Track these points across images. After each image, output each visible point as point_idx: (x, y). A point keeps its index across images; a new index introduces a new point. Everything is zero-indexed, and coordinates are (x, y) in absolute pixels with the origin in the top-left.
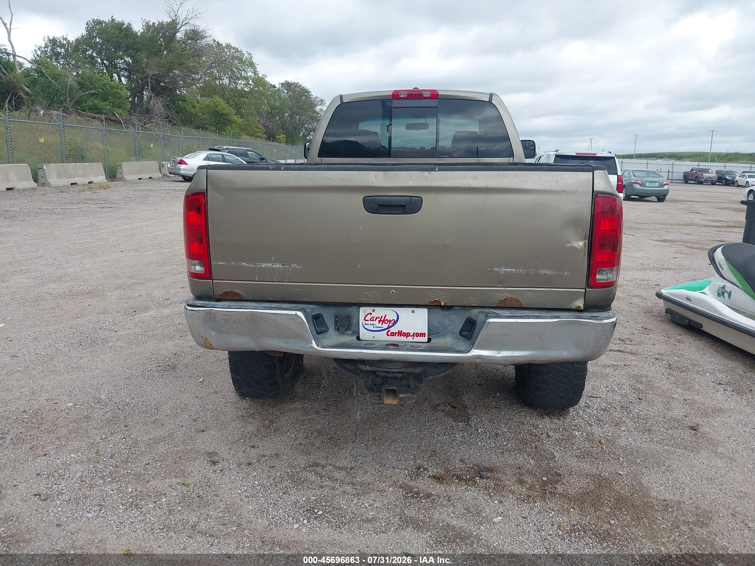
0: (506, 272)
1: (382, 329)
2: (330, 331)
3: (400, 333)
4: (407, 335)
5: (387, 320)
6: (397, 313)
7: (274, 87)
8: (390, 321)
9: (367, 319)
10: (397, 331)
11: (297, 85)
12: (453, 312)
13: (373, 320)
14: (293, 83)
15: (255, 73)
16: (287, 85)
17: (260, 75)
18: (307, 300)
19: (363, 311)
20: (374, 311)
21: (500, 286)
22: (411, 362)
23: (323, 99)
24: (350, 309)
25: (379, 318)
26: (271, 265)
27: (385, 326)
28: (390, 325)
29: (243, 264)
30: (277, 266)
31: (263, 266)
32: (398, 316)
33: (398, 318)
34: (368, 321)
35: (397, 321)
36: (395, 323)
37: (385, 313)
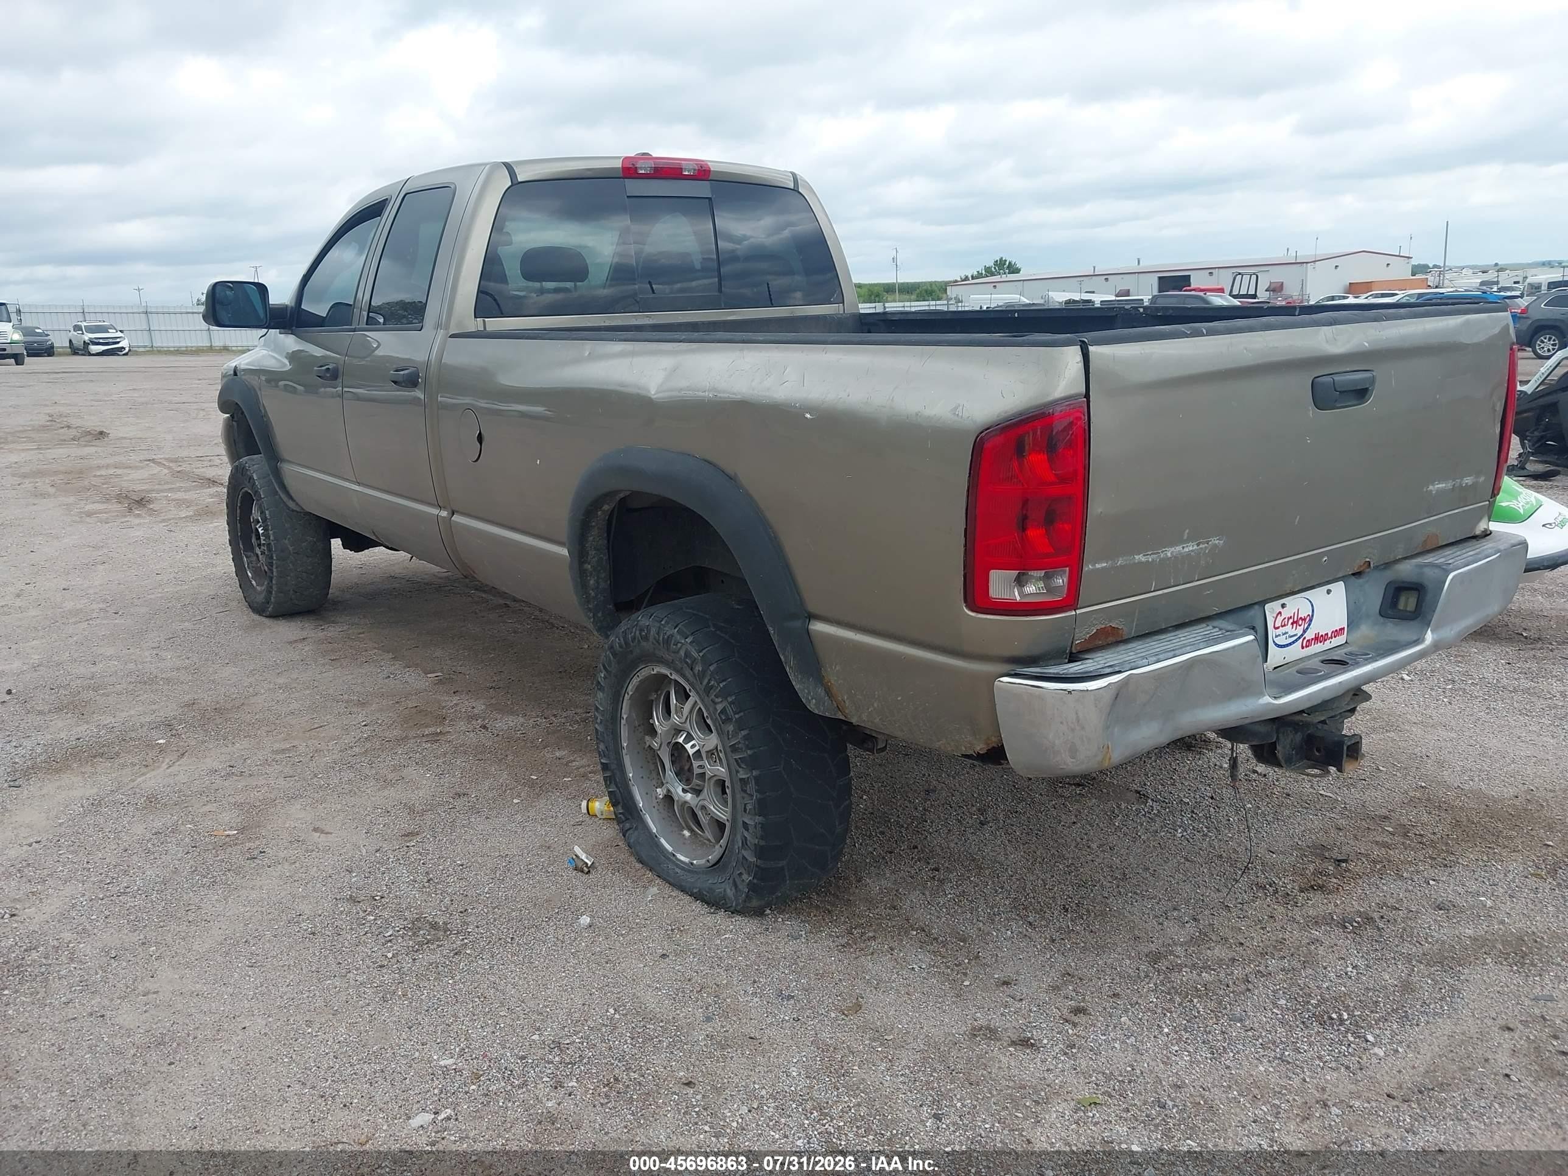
0: (1437, 490)
1: (1296, 637)
3: (1318, 639)
4: (1325, 638)
5: (1301, 618)
6: (1310, 602)
8: (1305, 619)
9: (1277, 626)
10: (1313, 637)
13: (1285, 625)
18: (1216, 610)
19: (1272, 608)
20: (1283, 606)
21: (1426, 516)
24: (1257, 611)
25: (1291, 617)
26: (1180, 548)
27: (1299, 631)
28: (1306, 625)
29: (1138, 558)
30: (1191, 547)
31: (1169, 555)
32: (1312, 605)
33: (1313, 611)
34: (1278, 628)
35: (1313, 616)
36: (1311, 620)
37: (1297, 605)
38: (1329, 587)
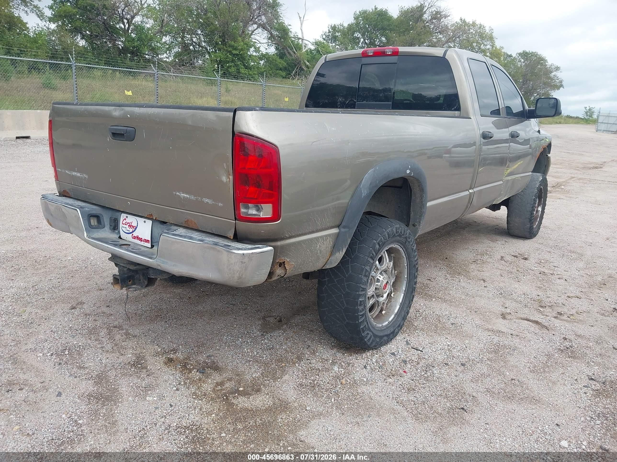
0: (184, 197)
1: (129, 232)
2: (105, 228)
3: (138, 238)
4: (141, 240)
6: (137, 222)
7: (511, 56)
8: (133, 227)
10: (136, 236)
11: (534, 54)
12: (166, 227)
13: (126, 224)
14: (531, 52)
15: (493, 46)
16: (525, 55)
17: (498, 47)
19: (123, 216)
20: (127, 217)
21: (183, 208)
22: (129, 261)
23: (558, 66)
24: (118, 214)
25: (129, 223)
26: (76, 173)
27: (131, 230)
28: (134, 230)
29: (67, 171)
30: (79, 175)
31: (74, 174)
32: (137, 224)
33: (137, 226)
34: (123, 224)
35: (137, 227)
36: (136, 229)
37: (132, 219)
38: (146, 220)
